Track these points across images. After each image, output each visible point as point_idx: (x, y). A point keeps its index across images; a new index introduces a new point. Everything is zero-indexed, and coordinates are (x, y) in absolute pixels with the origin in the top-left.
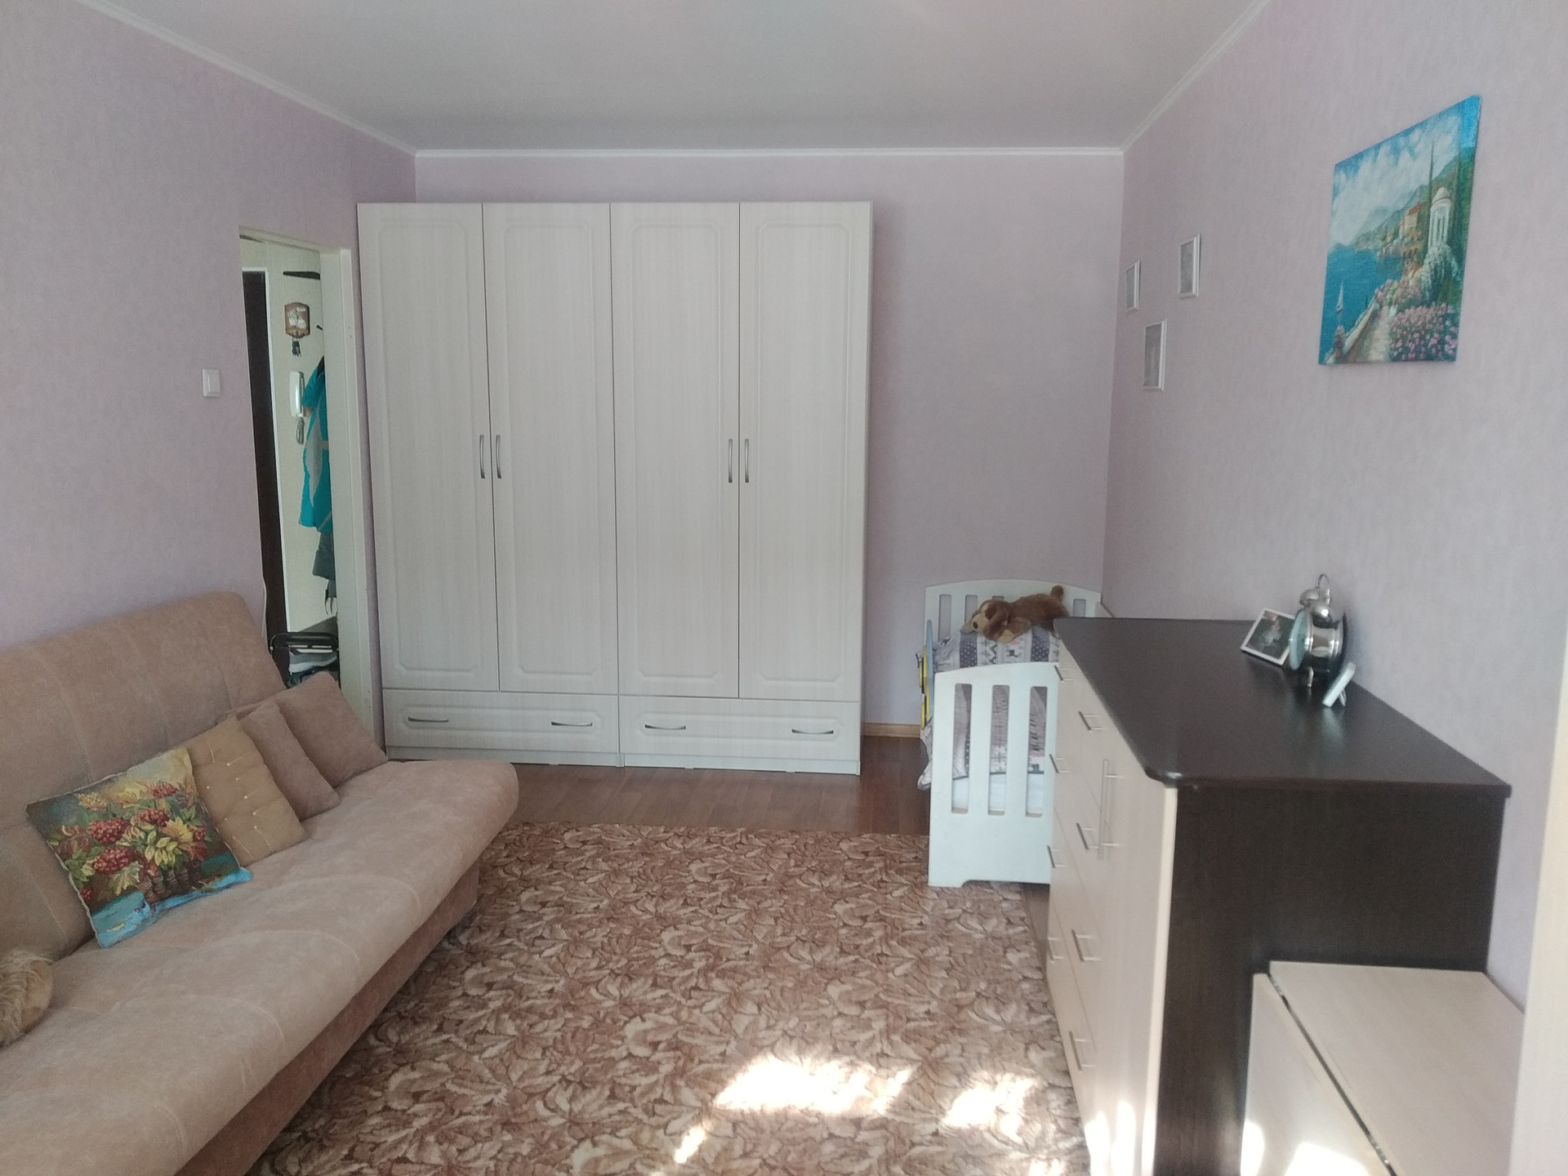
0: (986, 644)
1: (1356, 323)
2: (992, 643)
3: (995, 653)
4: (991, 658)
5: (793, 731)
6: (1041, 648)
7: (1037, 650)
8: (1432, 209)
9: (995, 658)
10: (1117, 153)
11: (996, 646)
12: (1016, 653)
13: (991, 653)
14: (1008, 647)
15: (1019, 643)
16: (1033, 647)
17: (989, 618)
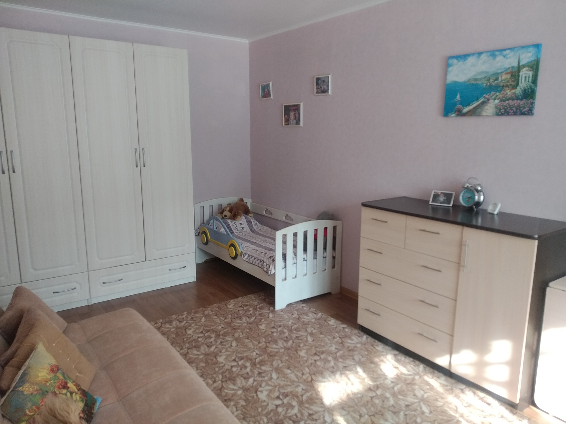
0: (232, 222)
1: (471, 104)
2: (234, 222)
3: (236, 225)
4: (235, 227)
5: (170, 270)
6: (249, 221)
7: (248, 222)
8: (521, 74)
9: (236, 227)
10: (245, 42)
11: (235, 222)
12: (242, 224)
13: (235, 225)
14: (239, 222)
15: (242, 220)
16: (247, 221)
17: (231, 213)
